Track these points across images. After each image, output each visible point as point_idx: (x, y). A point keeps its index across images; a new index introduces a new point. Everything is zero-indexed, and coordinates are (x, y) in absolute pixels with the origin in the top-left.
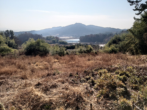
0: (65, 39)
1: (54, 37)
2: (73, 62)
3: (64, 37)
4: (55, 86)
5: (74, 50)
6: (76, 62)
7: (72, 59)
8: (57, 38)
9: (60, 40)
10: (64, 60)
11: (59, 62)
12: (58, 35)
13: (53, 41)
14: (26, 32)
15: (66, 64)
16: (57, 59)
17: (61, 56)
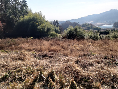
0: (98, 25)
1: (88, 24)
2: (107, 47)
3: (98, 24)
4: (91, 65)
5: (108, 35)
6: (110, 47)
7: (106, 44)
8: (91, 24)
9: (94, 26)
10: (98, 44)
11: (93, 45)
12: (92, 22)
13: (88, 27)
14: (67, 21)
15: (99, 47)
16: (91, 43)
17: (95, 40)
